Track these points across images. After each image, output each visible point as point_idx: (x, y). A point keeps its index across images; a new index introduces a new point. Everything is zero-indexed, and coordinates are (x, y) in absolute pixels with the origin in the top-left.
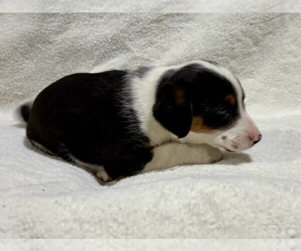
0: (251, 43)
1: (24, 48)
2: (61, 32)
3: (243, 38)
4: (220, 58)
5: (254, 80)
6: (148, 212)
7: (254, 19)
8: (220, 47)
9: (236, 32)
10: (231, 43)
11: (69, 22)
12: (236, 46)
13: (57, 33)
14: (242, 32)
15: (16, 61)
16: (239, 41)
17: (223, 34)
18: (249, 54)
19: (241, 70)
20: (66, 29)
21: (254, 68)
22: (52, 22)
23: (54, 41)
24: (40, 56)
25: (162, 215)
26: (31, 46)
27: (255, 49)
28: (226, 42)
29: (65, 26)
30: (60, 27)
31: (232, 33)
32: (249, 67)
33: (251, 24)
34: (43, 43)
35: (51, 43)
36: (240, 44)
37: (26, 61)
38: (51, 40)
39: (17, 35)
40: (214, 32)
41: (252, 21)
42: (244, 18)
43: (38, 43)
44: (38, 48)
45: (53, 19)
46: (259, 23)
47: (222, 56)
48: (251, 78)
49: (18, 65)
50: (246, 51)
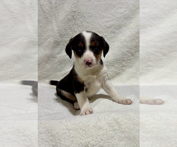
0: (130, 55)
1: (46, 60)
2: (59, 54)
3: (127, 54)
4: (119, 61)
5: (132, 69)
6: (94, 126)
7: (131, 46)
8: (119, 57)
9: (124, 51)
10: (123, 55)
11: (62, 50)
12: (124, 57)
13: (58, 54)
14: (127, 51)
15: (43, 65)
16: (126, 55)
17: (119, 52)
18: (130, 59)
19: (127, 65)
20: (61, 53)
21: (132, 65)
22: (56, 50)
23: (57, 57)
24: (52, 62)
25: (99, 127)
26: (48, 59)
27: (132, 57)
28: (121, 55)
29: (61, 51)
30: (59, 52)
31: (123, 52)
32: (130, 64)
33: (130, 48)
34: (53, 58)
35: (56, 58)
36: (126, 56)
37: (47, 65)
38: (56, 57)
39: (44, 55)
40: (116, 52)
41: (130, 47)
42: (127, 46)
43: (51, 58)
44: (51, 60)
45: (56, 49)
46: (133, 48)
47: (119, 60)
48: (131, 68)
49: (44, 66)
50: (129, 58)
